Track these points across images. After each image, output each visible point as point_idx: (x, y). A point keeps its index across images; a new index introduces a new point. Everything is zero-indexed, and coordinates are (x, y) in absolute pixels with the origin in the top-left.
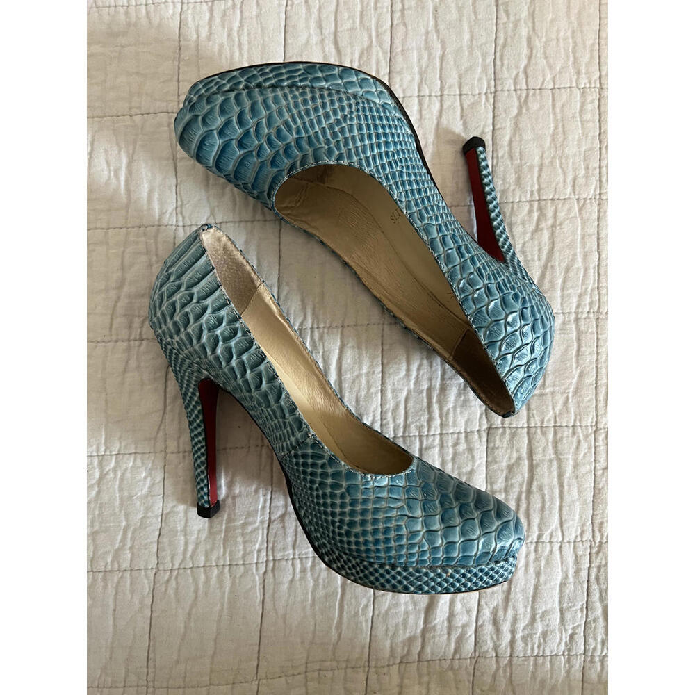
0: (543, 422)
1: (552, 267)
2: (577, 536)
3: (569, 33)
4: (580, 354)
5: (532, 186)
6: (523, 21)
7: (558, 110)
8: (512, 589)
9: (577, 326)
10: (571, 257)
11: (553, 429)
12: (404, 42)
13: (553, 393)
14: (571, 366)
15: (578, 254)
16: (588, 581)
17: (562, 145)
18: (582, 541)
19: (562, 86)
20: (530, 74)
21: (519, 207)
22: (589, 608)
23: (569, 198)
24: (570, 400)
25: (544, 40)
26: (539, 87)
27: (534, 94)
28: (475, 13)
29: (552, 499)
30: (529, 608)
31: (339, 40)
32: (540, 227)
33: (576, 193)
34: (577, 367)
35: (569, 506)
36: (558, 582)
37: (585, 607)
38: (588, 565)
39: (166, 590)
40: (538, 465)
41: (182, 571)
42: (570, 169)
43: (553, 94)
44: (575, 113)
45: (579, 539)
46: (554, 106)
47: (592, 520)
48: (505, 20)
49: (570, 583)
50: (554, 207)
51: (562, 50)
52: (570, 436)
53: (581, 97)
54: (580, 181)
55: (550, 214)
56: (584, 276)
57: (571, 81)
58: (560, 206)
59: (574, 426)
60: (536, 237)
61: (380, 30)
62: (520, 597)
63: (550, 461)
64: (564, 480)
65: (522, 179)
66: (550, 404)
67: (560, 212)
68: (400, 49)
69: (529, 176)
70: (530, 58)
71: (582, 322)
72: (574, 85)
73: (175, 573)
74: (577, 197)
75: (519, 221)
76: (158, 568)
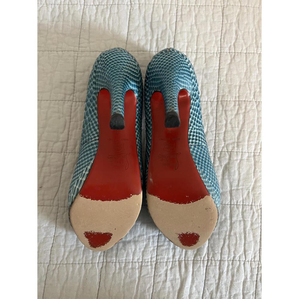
0: (237, 202)
1: (244, 131)
2: (252, 259)
3: (254, 30)
4: (255, 171)
5: (236, 94)
6: (234, 24)
7: (248, 62)
8: (220, 283)
9: (254, 159)
10: (252, 127)
11: (242, 206)
12: (181, 29)
13: (242, 189)
14: (251, 177)
15: (255, 126)
16: (256, 281)
17: (249, 78)
18: (254, 261)
19: (250, 52)
20: (236, 46)
21: (230, 103)
22: (256, 294)
23: (252, 101)
24: (250, 193)
25: (243, 32)
26: (240, 52)
27: (238, 55)
28: (213, 19)
29: (241, 239)
30: (228, 293)
31: (153, 26)
32: (239, 113)
33: (256, 98)
34: (254, 178)
35: (249, 243)
36: (242, 281)
37: (254, 293)
38: (257, 273)
39: (53, 274)
40: (234, 222)
41: (61, 265)
42: (253, 88)
43: (246, 55)
44: (256, 64)
45: (253, 260)
46: (246, 61)
47: (259, 251)
48: (226, 22)
49: (248, 281)
50: (245, 104)
51: (251, 37)
52: (250, 209)
53: (258, 58)
54: (257, 94)
55: (243, 107)
56: (258, 136)
57: (254, 50)
58: (248, 104)
59: (251, 205)
60: (237, 117)
61: (171, 23)
62: (224, 286)
63: (240, 221)
64: (246, 231)
65: (231, 91)
66: (241, 194)
67: (248, 107)
68: (179, 32)
69: (234, 90)
70: (236, 39)
71: (257, 157)
72: (255, 52)
73: (58, 266)
74: (255, 100)
75: (229, 110)
76: (50, 263)
